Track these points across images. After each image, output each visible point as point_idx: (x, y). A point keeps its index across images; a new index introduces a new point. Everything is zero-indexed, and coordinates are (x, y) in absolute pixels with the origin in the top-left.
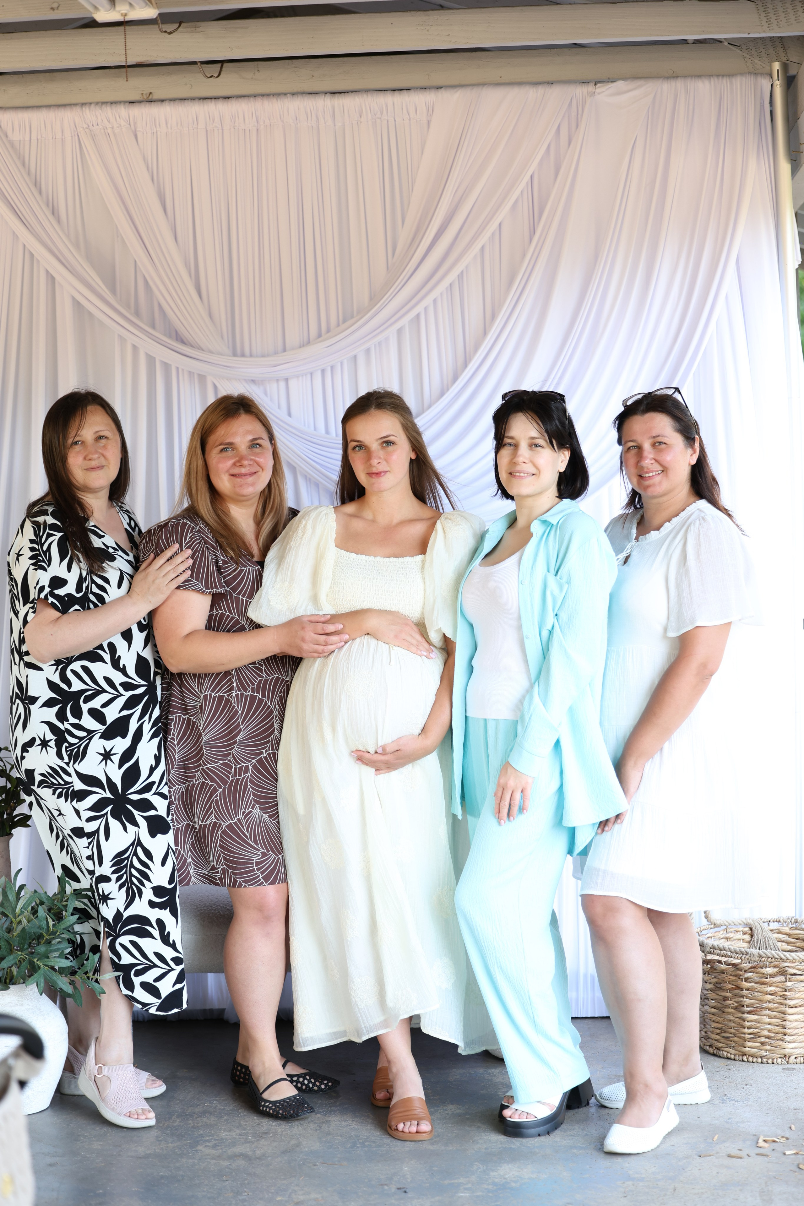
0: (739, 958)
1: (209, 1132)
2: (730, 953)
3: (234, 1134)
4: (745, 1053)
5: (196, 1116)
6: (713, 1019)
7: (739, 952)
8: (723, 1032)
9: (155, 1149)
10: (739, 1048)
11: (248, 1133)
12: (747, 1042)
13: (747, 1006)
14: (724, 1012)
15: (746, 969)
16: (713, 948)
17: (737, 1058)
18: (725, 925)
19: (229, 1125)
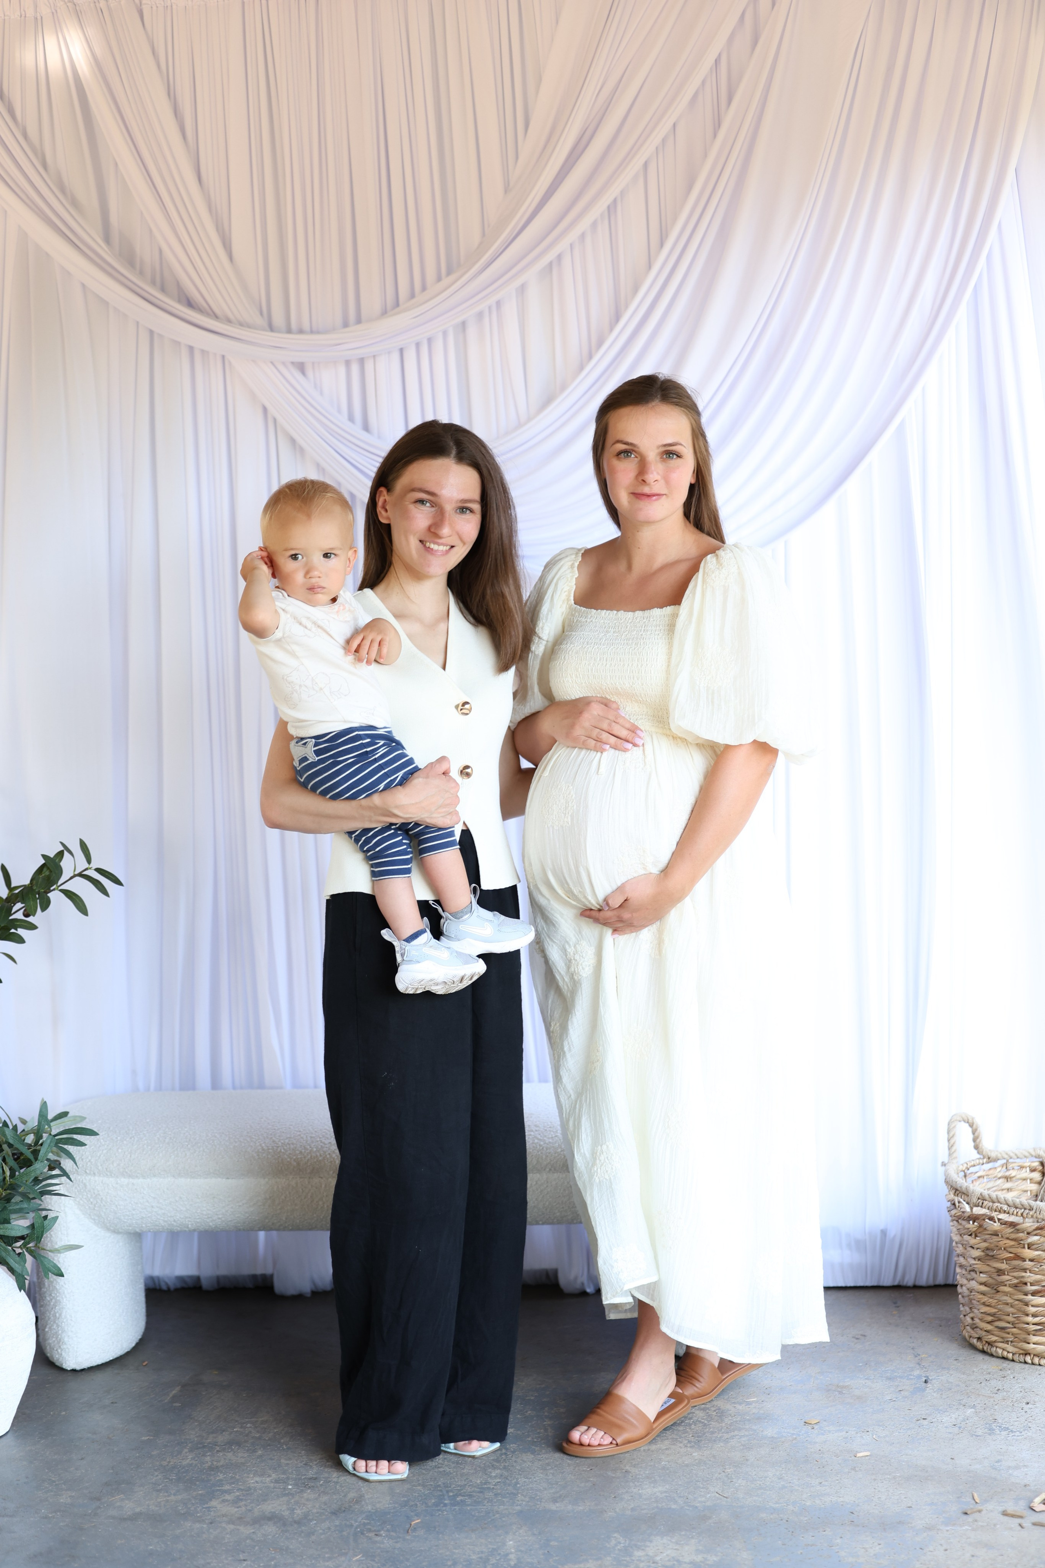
0: (1019, 1214)
1: (232, 1478)
2: (1006, 1206)
3: (268, 1479)
4: (1029, 1352)
5: (218, 1448)
6: (982, 1301)
7: (1020, 1206)
8: (997, 1320)
9: (148, 1506)
10: (1021, 1344)
11: (288, 1478)
12: (1031, 1336)
13: (1032, 1284)
14: (998, 1292)
15: (1030, 1230)
16: (982, 1198)
17: (1016, 1358)
18: (1004, 1159)
19: (263, 1465)
